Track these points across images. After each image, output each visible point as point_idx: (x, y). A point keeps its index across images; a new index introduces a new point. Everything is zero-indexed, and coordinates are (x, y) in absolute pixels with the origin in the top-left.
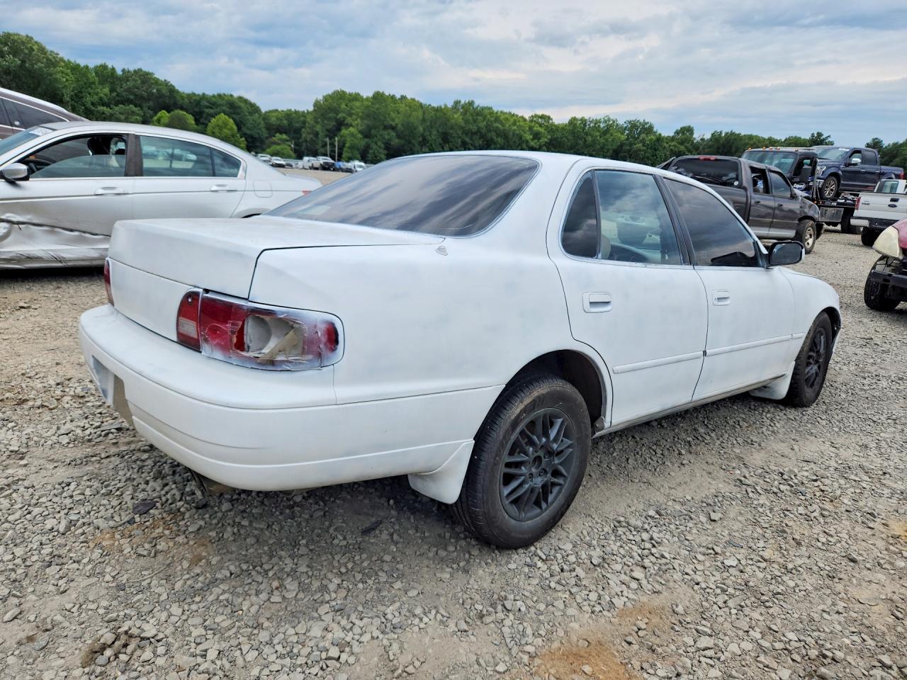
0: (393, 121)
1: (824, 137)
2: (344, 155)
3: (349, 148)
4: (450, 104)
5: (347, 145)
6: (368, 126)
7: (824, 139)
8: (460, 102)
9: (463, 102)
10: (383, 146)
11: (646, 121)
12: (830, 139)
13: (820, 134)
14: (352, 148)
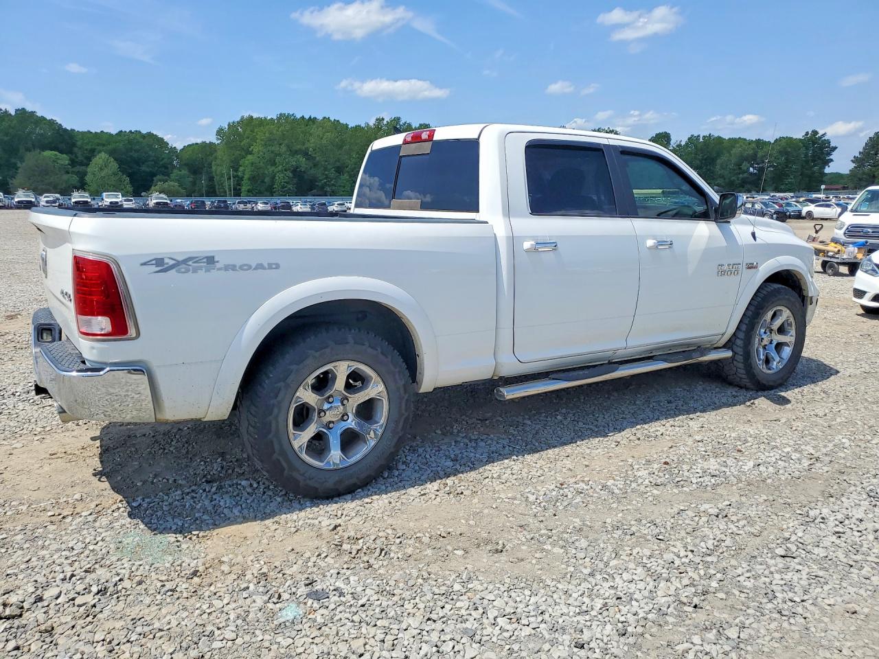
0: (304, 144)
1: (819, 135)
2: (244, 188)
3: (249, 179)
4: (372, 122)
5: (246, 177)
6: (272, 152)
7: (820, 138)
8: (383, 119)
9: (387, 119)
10: (291, 175)
11: (611, 129)
12: (826, 138)
13: (815, 132)
14: (253, 179)
